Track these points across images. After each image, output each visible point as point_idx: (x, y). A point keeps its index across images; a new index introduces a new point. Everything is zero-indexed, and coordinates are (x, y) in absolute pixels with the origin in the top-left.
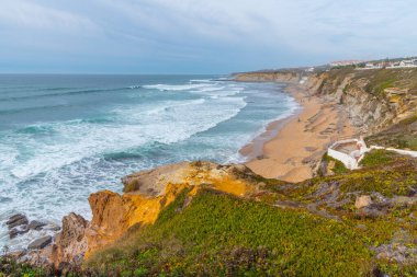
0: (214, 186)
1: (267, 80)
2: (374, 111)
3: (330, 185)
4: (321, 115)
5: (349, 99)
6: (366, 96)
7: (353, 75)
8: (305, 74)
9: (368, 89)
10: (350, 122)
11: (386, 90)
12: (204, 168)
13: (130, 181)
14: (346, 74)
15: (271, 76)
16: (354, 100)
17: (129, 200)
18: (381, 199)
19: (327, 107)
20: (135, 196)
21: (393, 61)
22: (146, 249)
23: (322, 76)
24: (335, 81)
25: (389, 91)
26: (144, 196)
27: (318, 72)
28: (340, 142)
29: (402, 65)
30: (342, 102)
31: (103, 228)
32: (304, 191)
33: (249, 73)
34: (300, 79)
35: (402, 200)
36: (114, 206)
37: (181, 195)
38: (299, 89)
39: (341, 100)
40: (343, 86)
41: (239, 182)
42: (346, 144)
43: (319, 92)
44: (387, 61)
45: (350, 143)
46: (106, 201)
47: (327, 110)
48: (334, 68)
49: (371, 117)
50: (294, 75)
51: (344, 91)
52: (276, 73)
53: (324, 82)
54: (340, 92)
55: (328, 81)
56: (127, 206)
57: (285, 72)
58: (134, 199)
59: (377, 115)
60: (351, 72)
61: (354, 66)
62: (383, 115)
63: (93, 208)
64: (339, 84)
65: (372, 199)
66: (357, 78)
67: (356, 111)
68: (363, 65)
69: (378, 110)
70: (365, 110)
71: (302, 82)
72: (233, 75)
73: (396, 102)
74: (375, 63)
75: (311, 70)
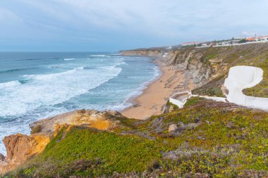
0: (90, 125)
1: (143, 55)
2: (205, 74)
3: (160, 119)
4: (175, 77)
5: (192, 66)
6: (201, 64)
7: (194, 51)
8: (166, 51)
9: (202, 60)
10: (192, 81)
11: (210, 60)
12: (86, 114)
13: (35, 126)
14: (190, 51)
15: (144, 53)
16: (194, 67)
17: (32, 139)
18: (182, 125)
19: (178, 72)
20: (37, 136)
21: (219, 42)
22: (29, 168)
23: (176, 52)
24: (184, 55)
25: (212, 61)
26: (44, 135)
27: (174, 49)
28: (178, 93)
29: (223, 44)
30: (188, 69)
31: (13, 160)
32: (146, 125)
33: (130, 51)
34: (163, 54)
35: (192, 125)
36: (21, 143)
37: (61, 132)
38: (162, 61)
39: (187, 67)
40: (188, 58)
41: (107, 121)
42: (181, 95)
43: (175, 62)
44: (215, 42)
45: (184, 94)
46: (16, 141)
47: (179, 74)
48: (183, 47)
49: (204, 78)
50: (159, 51)
51: (189, 61)
52: (148, 50)
53: (177, 55)
54: (186, 62)
55: (180, 55)
56: (30, 144)
57: (153, 50)
58: (36, 138)
59: (207, 76)
60: (193, 49)
61: (195, 45)
62: (210, 76)
63: (6, 146)
64: (186, 57)
65: (178, 126)
66: (196, 53)
67: (195, 74)
68: (200, 45)
69: (207, 73)
70: (201, 73)
71: (164, 56)
72: (121, 52)
73: (216, 67)
74: (208, 43)
75: (170, 48)
